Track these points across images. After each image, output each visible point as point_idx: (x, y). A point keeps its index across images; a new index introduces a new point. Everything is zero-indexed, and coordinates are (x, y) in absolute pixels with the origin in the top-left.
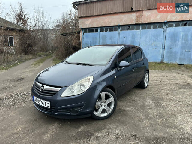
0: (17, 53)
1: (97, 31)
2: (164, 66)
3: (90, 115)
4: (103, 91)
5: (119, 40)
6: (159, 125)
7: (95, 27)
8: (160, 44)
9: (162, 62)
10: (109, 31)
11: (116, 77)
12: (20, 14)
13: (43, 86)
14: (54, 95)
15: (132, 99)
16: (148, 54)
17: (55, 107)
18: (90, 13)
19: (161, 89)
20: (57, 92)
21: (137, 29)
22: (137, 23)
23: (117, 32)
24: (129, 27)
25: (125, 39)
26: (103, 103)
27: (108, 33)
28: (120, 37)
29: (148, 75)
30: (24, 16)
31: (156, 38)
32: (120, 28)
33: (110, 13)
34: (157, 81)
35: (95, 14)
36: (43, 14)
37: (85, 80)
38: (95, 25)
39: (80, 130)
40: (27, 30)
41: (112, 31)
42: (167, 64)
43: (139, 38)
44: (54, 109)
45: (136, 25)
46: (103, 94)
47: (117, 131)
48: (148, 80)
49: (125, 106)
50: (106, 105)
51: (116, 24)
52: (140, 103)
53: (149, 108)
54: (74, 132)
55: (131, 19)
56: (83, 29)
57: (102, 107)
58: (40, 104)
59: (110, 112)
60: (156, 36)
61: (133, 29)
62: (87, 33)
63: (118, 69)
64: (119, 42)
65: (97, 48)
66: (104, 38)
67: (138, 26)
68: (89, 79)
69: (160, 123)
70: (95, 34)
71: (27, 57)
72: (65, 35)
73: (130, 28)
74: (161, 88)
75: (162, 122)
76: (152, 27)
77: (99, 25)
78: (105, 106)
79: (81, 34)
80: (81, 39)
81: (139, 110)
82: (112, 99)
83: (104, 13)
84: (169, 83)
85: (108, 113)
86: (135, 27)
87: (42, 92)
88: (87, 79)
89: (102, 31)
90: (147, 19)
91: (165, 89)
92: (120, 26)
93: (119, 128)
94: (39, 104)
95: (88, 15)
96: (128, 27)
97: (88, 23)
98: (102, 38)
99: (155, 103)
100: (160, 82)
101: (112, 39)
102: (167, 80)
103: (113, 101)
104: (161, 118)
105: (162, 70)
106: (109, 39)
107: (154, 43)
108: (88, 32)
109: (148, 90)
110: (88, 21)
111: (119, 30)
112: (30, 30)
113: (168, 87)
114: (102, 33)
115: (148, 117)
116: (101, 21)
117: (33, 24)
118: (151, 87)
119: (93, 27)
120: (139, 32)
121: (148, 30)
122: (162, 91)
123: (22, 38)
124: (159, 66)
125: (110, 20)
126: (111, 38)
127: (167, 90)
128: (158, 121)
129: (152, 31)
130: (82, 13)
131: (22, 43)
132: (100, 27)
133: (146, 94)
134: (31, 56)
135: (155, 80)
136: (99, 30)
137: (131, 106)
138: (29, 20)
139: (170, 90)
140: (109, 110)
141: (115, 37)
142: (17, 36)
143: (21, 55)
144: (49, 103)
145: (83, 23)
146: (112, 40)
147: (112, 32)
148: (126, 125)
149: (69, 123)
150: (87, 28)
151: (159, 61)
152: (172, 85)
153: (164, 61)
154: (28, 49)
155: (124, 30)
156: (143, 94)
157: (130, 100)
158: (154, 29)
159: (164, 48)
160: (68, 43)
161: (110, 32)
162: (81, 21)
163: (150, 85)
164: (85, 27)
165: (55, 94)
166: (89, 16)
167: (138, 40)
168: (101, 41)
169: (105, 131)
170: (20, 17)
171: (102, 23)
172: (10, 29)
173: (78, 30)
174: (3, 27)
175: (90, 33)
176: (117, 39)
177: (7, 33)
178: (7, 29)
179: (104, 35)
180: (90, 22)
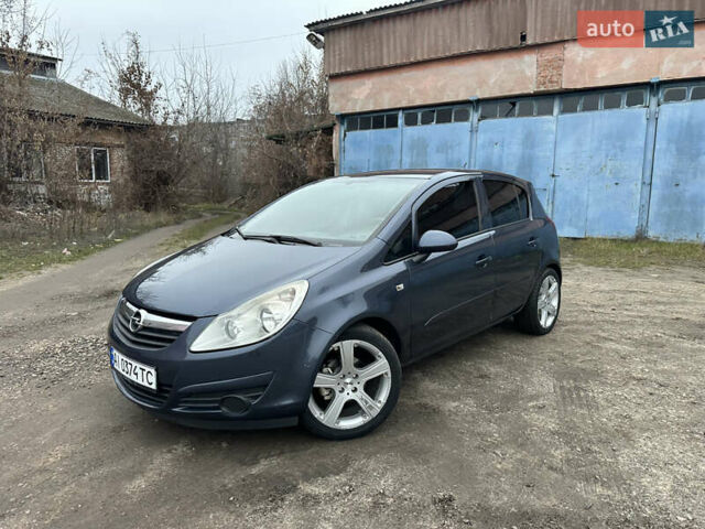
0: (117, 206)
1: (393, 123)
2: (644, 251)
3: (294, 421)
4: (343, 334)
5: (473, 155)
6: (551, 468)
7: (386, 107)
8: (633, 168)
9: (640, 238)
10: (437, 122)
11: (401, 286)
12: (132, 70)
13: (138, 315)
14: (168, 345)
15: (479, 370)
16: (587, 207)
17: (170, 386)
18: (367, 59)
19: (606, 339)
20: (178, 333)
21: (540, 114)
22: (542, 89)
23: (467, 124)
24: (514, 104)
25: (497, 149)
26: (348, 380)
27: (435, 131)
28: (479, 142)
29: (555, 285)
30: (143, 78)
31: (618, 144)
32: (477, 111)
33: (440, 55)
34: (598, 306)
35: (386, 64)
36: (209, 67)
37: (279, 295)
38: (386, 102)
39: (254, 471)
40: (153, 126)
41: (450, 121)
42: (660, 244)
43: (551, 146)
44: (168, 392)
45: (537, 96)
46: (347, 348)
47: (386, 483)
48: (555, 303)
49: (445, 396)
50: (360, 388)
51: (461, 97)
52: (503, 386)
53: (533, 407)
54: (230, 475)
55: (520, 73)
56: (342, 117)
57: (346, 392)
58: (128, 376)
59: (375, 412)
60: (618, 139)
61: (526, 113)
62: (359, 132)
63: (415, 259)
65: (348, 183)
66: (420, 146)
67: (544, 103)
68: (294, 292)
69: (557, 463)
70: (384, 133)
71: (149, 218)
72: (279, 139)
73: (517, 108)
74: (603, 334)
75: (568, 461)
76: (601, 103)
77: (400, 101)
78: (355, 390)
79: (335, 135)
80: (337, 154)
81: (490, 411)
82: (381, 366)
83: (420, 58)
84: (648, 317)
85: (368, 419)
86: (535, 105)
87: (135, 334)
88: (286, 292)
89: (411, 121)
90: (582, 72)
91: (622, 336)
92: (479, 101)
93: (398, 471)
94: (124, 373)
95: (361, 67)
96: (510, 104)
97: (361, 96)
98: (411, 148)
99: (562, 388)
100: (609, 311)
101: (450, 151)
102: (643, 303)
103: (386, 374)
104: (567, 443)
105: (633, 266)
106: (438, 151)
107: (610, 164)
108: (361, 129)
109: (554, 340)
110: (360, 86)
111: (474, 116)
112: (164, 127)
113: (637, 333)
114: (410, 130)
115: (519, 437)
116: (409, 86)
117: (176, 104)
118: (568, 331)
119: (379, 108)
120: (551, 123)
121: (588, 114)
122: (609, 345)
123: (136, 152)
124: (624, 251)
125: (439, 84)
126: (444, 147)
127: (625, 344)
128: (553, 456)
129: (602, 120)
130: (340, 59)
131: (137, 170)
132: (404, 109)
133: (540, 357)
134: (163, 217)
135: (592, 306)
136: (401, 121)
137: (467, 395)
138: (161, 93)
139: (638, 343)
140: (371, 407)
141: (459, 144)
142: (118, 146)
143: (131, 214)
144: (153, 371)
145: (343, 95)
146: (447, 153)
147: (448, 125)
148: (426, 462)
149: (224, 445)
150: (360, 114)
151: (630, 233)
152: (655, 324)
153: (651, 234)
154: (154, 192)
155: (494, 116)
156: (529, 355)
157: (471, 373)
158: (607, 112)
159: (648, 181)
160: (290, 167)
161: (441, 126)
162: (335, 88)
163: (566, 324)
164: (350, 111)
165: (171, 341)
166: (363, 69)
167: (548, 154)
168: (409, 160)
169: (343, 478)
170: (133, 82)
171: (411, 92)
172: (96, 123)
173: (327, 123)
174: (74, 116)
175: (367, 132)
176: (468, 151)
177: (86, 137)
178: (87, 123)
179: (419, 139)
180: (368, 91)
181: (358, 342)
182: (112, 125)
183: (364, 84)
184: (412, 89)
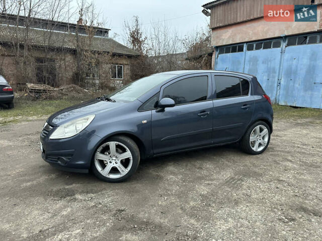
1: (241, 49)
5: (282, 65)
7: (238, 42)
10: (264, 48)
11: (145, 121)
12: (134, 32)
15: (201, 165)
18: (229, 19)
20: (49, 131)
23: (279, 49)
24: (306, 38)
25: (295, 62)
26: (113, 158)
27: (262, 53)
28: (285, 58)
29: (266, 130)
30: (139, 35)
32: (285, 42)
35: (238, 21)
37: (83, 120)
38: (238, 40)
41: (270, 48)
45: (319, 32)
47: (106, 200)
48: (266, 139)
49: (172, 173)
50: (119, 162)
51: (277, 35)
52: (204, 173)
53: (206, 183)
56: (217, 48)
59: (125, 173)
62: (224, 54)
64: (281, 68)
66: (254, 60)
68: (88, 119)
70: (237, 54)
73: (308, 39)
77: (245, 39)
78: (116, 163)
79: (213, 57)
82: (128, 154)
83: (255, 17)
89: (250, 48)
91: (300, 160)
92: (286, 37)
93: (117, 197)
95: (226, 23)
96: (304, 37)
97: (227, 37)
98: (250, 61)
99: (232, 178)
100: (309, 147)
101: (269, 63)
103: (130, 158)
104: (202, 200)
106: (263, 63)
108: (226, 53)
110: (226, 32)
111: (283, 45)
112: (146, 56)
114: (249, 52)
116: (249, 31)
119: (234, 43)
125: (266, 29)
126: (266, 61)
127: (296, 164)
128: (189, 204)
130: (217, 20)
132: (247, 42)
133: (240, 164)
135: (301, 145)
136: (245, 48)
138: (147, 41)
139: (304, 164)
141: (274, 59)
142: (127, 65)
145: (217, 37)
146: (268, 64)
147: (268, 49)
148: (132, 196)
155: (294, 44)
157: (196, 166)
161: (264, 50)
164: (221, 45)
166: (227, 24)
168: (248, 68)
171: (250, 34)
172: (118, 55)
173: (210, 51)
174: (108, 52)
175: (229, 54)
176: (279, 62)
177: (114, 60)
178: (114, 55)
179: (253, 57)
180: (230, 35)
181: (117, 143)
182: (122, 56)
183: (228, 31)
184: (251, 32)
